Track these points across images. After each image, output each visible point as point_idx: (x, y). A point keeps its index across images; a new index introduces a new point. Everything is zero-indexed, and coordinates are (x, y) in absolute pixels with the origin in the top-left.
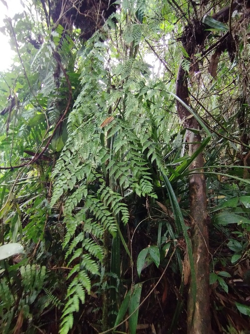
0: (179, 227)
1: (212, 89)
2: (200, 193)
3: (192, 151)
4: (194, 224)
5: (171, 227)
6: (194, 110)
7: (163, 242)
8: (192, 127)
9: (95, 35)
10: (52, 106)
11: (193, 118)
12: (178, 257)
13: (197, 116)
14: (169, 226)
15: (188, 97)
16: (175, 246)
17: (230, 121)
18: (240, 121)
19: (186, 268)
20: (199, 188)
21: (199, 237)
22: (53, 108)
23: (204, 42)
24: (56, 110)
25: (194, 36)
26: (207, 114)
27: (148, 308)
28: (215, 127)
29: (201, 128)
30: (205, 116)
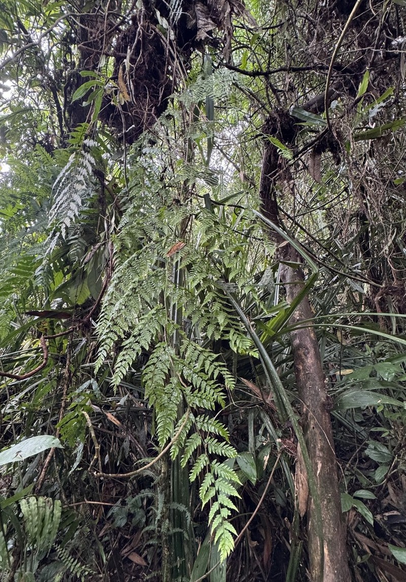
0: (282, 413)
1: (313, 200)
2: (310, 361)
3: (292, 296)
4: (307, 411)
5: (269, 419)
6: (288, 233)
7: (259, 444)
8: (289, 260)
9: (142, 137)
10: (75, 234)
11: (288, 245)
12: (285, 468)
13: (295, 242)
14: (265, 417)
15: (278, 214)
16: (279, 451)
17: (347, 249)
18: (364, 248)
19: (301, 485)
20: (308, 353)
21: (317, 431)
22: (76, 236)
23: (294, 140)
24: (81, 240)
25: (279, 133)
26: (310, 239)
27: (240, 577)
28: (324, 259)
29: (302, 260)
30: (307, 242)
